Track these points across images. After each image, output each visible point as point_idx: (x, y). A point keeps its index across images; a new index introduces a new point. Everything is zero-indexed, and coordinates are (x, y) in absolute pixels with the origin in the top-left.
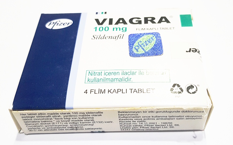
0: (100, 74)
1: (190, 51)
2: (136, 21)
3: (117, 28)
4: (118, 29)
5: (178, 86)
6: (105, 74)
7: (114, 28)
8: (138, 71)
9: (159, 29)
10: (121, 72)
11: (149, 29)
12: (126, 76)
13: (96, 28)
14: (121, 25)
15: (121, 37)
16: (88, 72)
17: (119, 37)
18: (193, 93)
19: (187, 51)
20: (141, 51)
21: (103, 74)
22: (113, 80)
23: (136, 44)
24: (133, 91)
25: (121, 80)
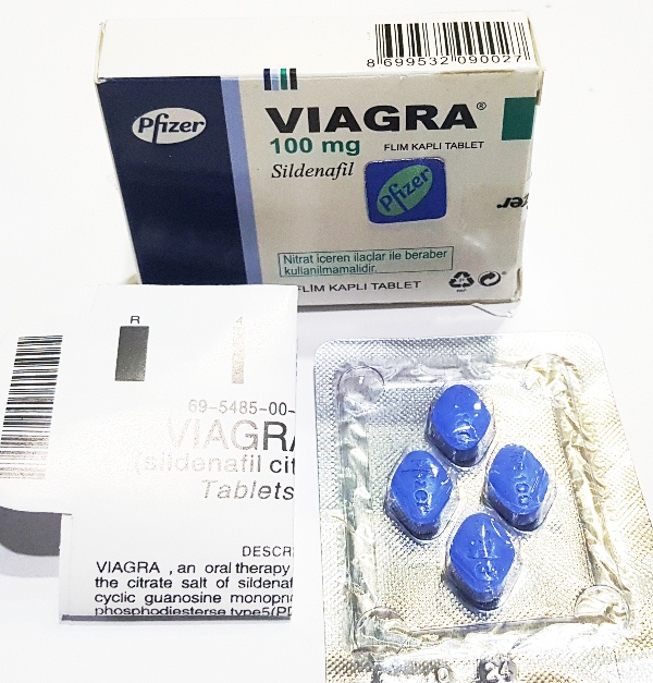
0: (308, 260)
1: (505, 206)
2: (385, 119)
3: (333, 144)
4: (337, 146)
5: (466, 275)
6: (319, 260)
7: (325, 144)
8: (388, 253)
9: (444, 146)
10: (352, 255)
11: (418, 147)
12: (363, 264)
13: (276, 141)
14: (343, 134)
15: (347, 172)
16: (282, 257)
17: (342, 171)
18: (490, 285)
19: (499, 206)
20: (395, 209)
21: (314, 259)
22: (337, 271)
23: (384, 192)
24: (378, 286)
25: (353, 270)
